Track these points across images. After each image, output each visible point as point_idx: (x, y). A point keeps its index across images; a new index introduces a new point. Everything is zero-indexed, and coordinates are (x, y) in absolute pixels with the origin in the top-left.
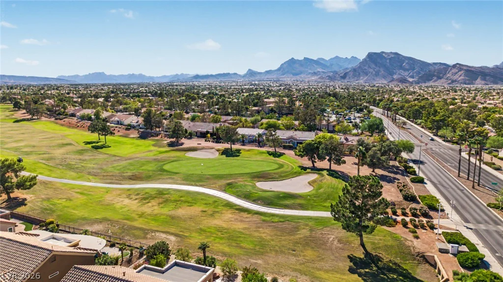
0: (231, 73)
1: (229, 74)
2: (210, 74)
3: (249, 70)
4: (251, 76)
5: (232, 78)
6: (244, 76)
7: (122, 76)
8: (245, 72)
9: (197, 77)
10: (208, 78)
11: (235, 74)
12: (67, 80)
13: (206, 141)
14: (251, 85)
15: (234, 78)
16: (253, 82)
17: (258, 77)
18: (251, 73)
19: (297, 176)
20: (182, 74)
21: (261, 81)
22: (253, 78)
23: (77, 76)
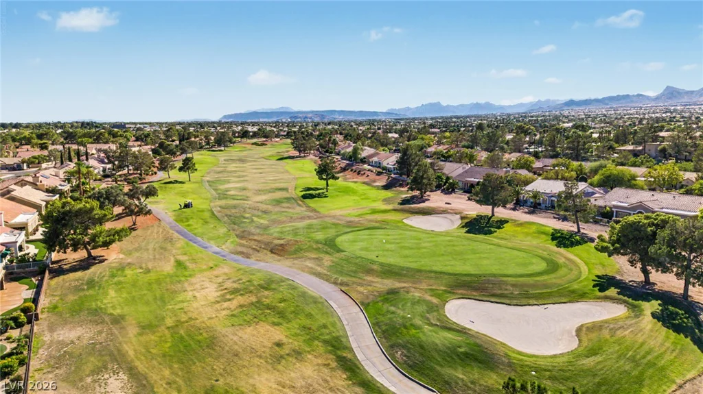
0: (631, 94)
1: (628, 95)
2: (593, 98)
3: (668, 87)
4: (670, 98)
5: (632, 102)
6: (657, 98)
7: (462, 106)
8: (660, 91)
9: (571, 103)
10: (590, 104)
11: (639, 95)
12: (396, 114)
13: (469, 199)
14: (666, 112)
15: (637, 102)
16: (673, 108)
17: (685, 99)
18: (671, 93)
19: (570, 302)
20: (548, 101)
21: (690, 105)
22: (674, 102)
23: (408, 109)
